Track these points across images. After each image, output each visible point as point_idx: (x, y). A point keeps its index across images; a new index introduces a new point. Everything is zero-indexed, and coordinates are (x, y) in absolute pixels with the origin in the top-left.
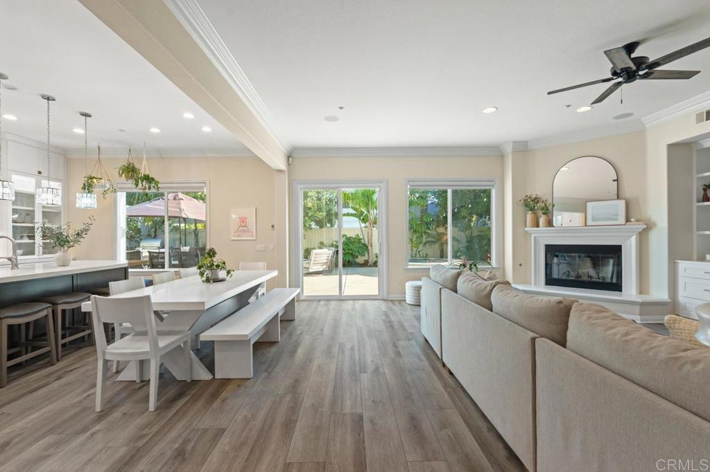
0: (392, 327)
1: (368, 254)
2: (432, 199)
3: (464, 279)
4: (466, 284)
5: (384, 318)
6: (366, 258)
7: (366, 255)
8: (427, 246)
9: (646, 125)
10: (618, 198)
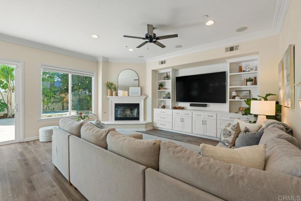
0: (27, 164)
1: (8, 110)
2: (57, 79)
3: (86, 128)
4: (88, 131)
5: (20, 158)
6: (6, 112)
7: (6, 110)
8: (54, 104)
9: (147, 62)
10: (139, 86)
